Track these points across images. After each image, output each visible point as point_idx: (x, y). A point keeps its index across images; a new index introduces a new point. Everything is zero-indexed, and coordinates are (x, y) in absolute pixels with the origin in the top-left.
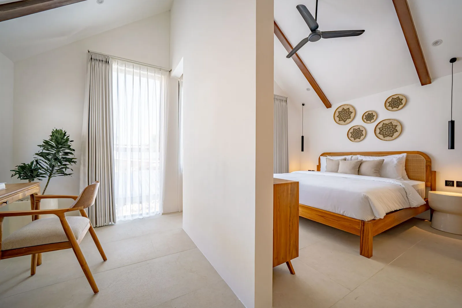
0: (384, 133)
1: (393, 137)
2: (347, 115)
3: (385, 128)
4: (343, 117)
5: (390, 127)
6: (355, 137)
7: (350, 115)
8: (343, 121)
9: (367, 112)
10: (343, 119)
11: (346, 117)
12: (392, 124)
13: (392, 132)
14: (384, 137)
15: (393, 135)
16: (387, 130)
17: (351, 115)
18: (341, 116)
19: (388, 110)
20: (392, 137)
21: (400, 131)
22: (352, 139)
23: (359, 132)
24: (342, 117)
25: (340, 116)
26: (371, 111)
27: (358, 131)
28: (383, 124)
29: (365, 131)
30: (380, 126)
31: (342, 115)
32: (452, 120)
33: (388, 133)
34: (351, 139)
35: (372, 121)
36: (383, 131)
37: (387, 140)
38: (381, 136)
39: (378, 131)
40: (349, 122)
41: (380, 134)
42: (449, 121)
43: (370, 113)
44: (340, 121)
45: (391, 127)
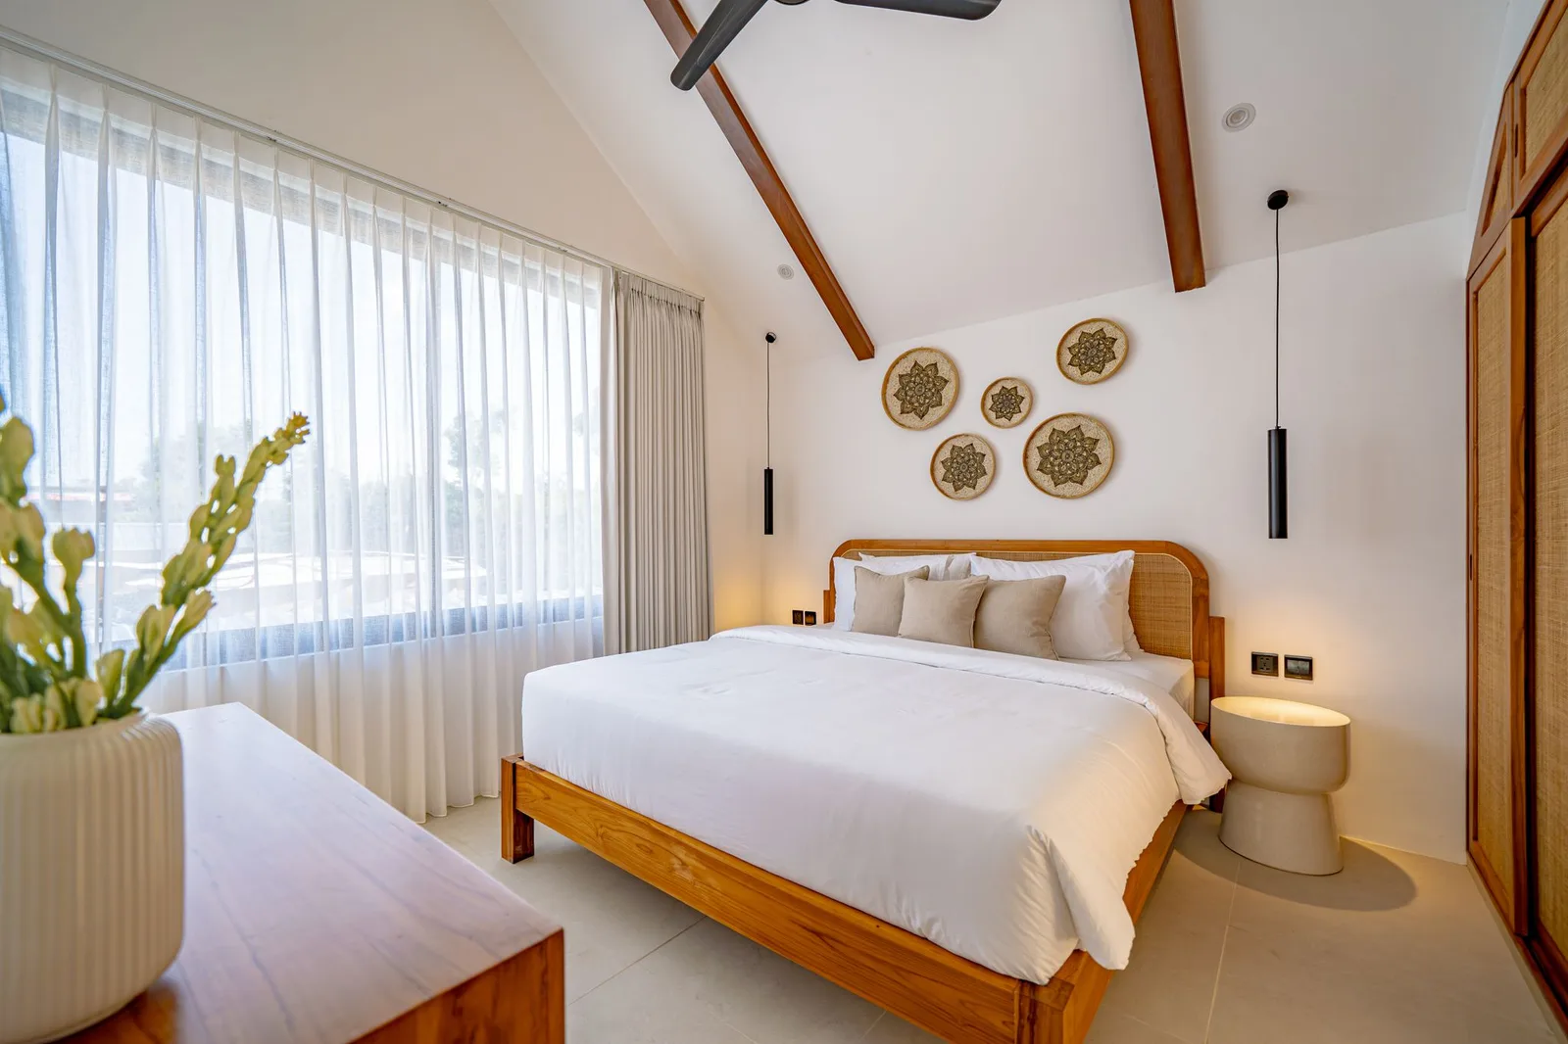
0: (1056, 469)
1: (1086, 482)
2: (930, 390)
3: (1059, 450)
4: (914, 400)
5: (1075, 447)
6: (959, 480)
7: (938, 391)
8: (916, 414)
9: (996, 383)
10: (916, 404)
11: (926, 398)
12: (1083, 434)
13: (1081, 465)
14: (1056, 485)
15: (1085, 477)
16: (1064, 454)
17: (943, 393)
18: (910, 393)
19: (1070, 378)
20: (1081, 484)
21: (1109, 461)
22: (949, 487)
23: (972, 462)
24: (912, 397)
25: (906, 395)
26: (1012, 379)
27: (966, 458)
28: (1052, 434)
29: (991, 458)
30: (1043, 438)
31: (910, 389)
32: (1278, 427)
33: (1070, 469)
34: (943, 488)
35: (1017, 418)
36: (1052, 459)
37: (1064, 497)
38: (1045, 480)
39: (1035, 459)
40: (935, 418)
41: (1041, 470)
42: (1270, 431)
43: (1009, 385)
44: (905, 415)
45: (1079, 444)
